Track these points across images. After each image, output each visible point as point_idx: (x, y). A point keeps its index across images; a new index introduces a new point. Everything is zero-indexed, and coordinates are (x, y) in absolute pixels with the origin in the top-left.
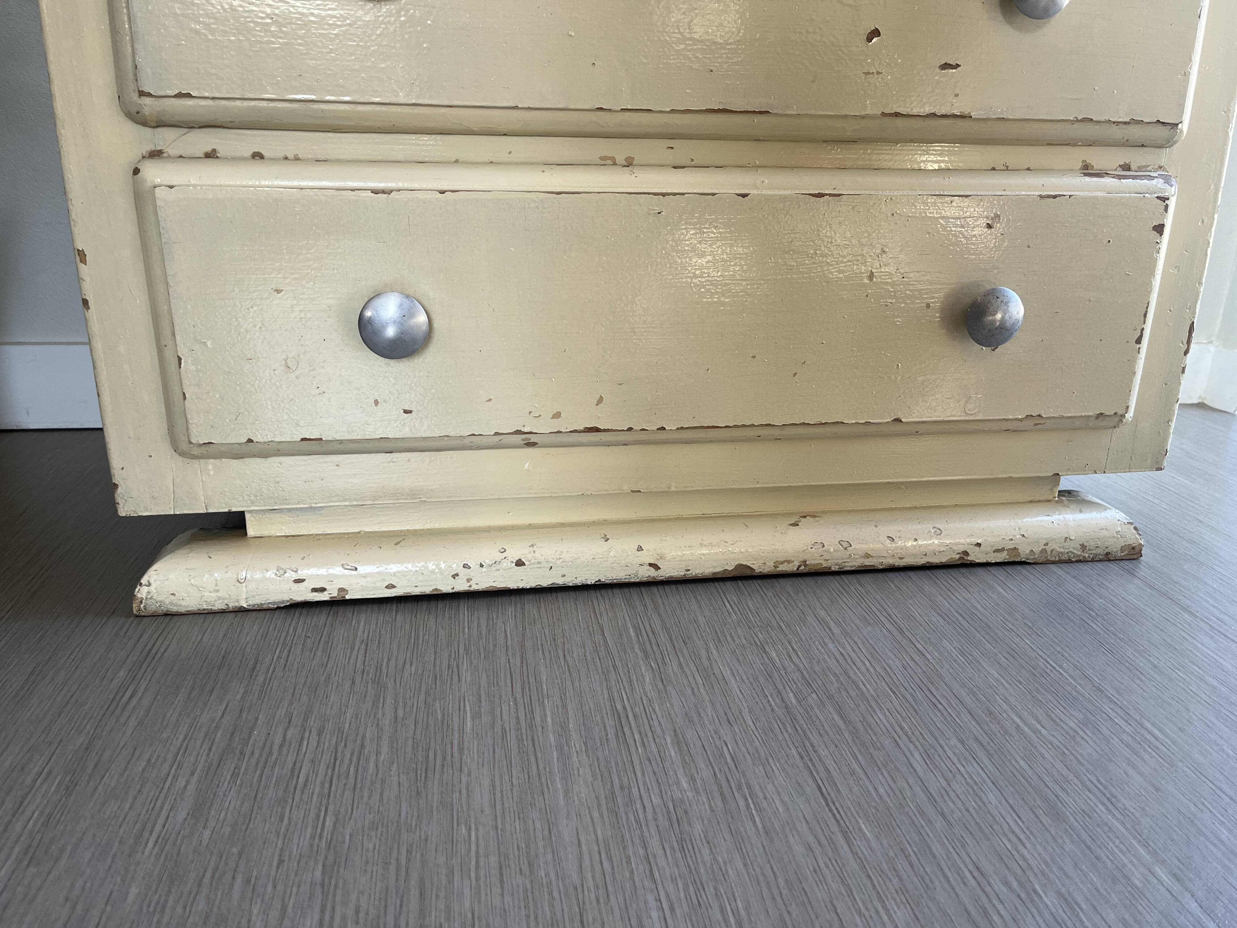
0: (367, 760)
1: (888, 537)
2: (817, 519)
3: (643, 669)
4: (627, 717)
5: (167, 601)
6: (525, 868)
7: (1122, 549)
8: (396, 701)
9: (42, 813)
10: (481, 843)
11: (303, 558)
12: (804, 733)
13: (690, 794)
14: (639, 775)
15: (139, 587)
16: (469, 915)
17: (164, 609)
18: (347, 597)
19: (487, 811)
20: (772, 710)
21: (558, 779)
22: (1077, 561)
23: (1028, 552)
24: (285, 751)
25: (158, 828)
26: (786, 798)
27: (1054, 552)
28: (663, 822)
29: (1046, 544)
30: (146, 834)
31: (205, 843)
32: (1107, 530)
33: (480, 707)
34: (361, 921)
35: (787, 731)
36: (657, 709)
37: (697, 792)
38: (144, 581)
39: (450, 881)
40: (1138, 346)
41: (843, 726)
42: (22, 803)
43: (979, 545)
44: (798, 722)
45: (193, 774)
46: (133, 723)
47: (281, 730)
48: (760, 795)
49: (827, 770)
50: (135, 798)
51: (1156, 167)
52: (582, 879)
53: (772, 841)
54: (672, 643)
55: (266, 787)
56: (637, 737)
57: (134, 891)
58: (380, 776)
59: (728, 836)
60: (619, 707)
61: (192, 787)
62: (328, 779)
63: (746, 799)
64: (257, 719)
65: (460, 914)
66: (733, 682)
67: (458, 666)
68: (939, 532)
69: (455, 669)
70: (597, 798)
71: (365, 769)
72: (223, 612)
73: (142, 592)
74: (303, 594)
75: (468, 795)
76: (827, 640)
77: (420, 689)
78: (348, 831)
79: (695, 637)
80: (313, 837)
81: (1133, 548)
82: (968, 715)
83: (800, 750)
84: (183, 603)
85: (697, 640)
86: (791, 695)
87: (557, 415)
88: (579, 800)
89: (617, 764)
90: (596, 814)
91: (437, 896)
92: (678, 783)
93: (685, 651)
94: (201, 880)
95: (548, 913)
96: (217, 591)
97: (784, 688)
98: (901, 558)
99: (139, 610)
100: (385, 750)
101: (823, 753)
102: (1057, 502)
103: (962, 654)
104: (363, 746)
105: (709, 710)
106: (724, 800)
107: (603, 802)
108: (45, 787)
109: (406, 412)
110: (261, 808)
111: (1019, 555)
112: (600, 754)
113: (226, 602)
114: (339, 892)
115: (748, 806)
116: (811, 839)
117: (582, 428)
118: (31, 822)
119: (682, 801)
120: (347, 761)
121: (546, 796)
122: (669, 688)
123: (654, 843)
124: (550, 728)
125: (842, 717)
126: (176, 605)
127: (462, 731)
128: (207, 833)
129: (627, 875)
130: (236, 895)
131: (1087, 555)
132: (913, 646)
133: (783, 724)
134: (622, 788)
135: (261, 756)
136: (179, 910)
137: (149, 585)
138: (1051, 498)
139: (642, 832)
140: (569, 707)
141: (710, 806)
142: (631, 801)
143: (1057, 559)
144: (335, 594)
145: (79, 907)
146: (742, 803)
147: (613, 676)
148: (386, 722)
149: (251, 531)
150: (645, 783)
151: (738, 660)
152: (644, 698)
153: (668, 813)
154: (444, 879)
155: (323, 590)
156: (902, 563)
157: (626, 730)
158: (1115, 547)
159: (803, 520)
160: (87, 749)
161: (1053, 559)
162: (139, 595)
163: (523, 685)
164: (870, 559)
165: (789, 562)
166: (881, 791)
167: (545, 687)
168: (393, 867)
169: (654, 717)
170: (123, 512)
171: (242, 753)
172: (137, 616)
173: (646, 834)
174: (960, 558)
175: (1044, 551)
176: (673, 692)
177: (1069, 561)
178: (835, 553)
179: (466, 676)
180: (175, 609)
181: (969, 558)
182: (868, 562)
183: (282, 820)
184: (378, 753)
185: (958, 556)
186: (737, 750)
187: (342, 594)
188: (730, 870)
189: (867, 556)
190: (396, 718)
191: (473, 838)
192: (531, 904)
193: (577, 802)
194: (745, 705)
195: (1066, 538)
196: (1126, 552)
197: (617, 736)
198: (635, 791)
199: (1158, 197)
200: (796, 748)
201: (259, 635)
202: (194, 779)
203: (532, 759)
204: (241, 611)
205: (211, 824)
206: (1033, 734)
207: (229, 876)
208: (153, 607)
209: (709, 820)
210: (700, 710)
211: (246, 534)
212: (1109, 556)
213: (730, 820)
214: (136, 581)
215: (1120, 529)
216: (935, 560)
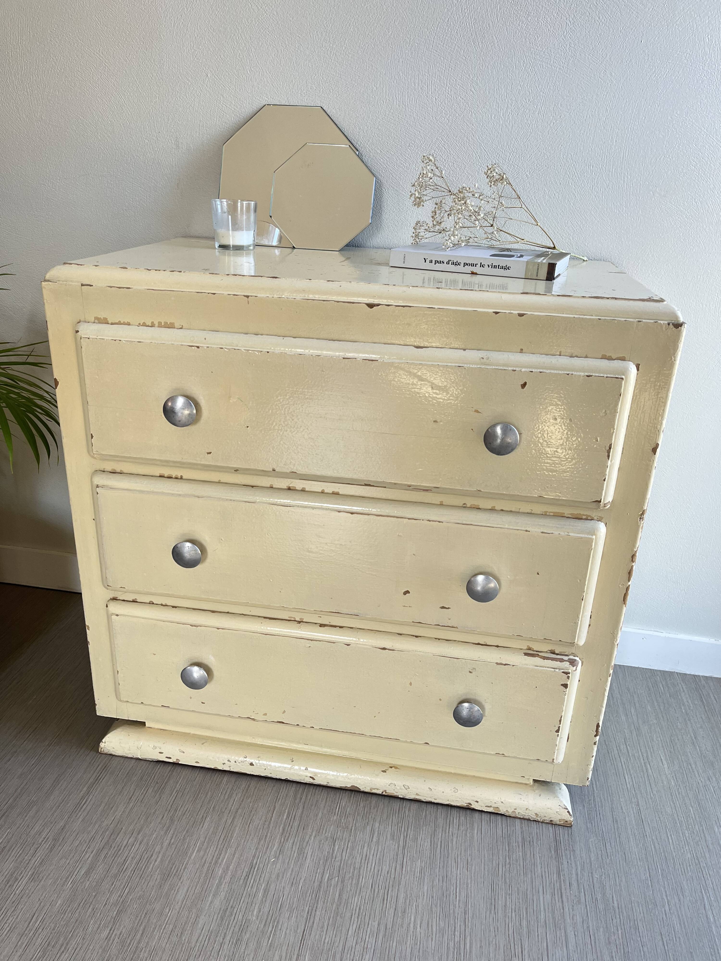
0: (151, 863)
1: (429, 788)
2: (397, 770)
3: (277, 841)
4: (255, 868)
5: (111, 750)
6: (179, 934)
7: (560, 820)
8: (174, 834)
9: (41, 858)
10: (170, 918)
11: (164, 743)
12: (318, 899)
13: (254, 918)
14: (242, 902)
15: (101, 743)
16: (153, 948)
17: (110, 753)
18: (180, 763)
19: (179, 904)
20: (314, 882)
21: (211, 894)
22: (534, 821)
23: (505, 810)
24: (126, 848)
25: (74, 876)
26: (288, 932)
27: (520, 814)
28: (237, 929)
29: (516, 809)
30: (70, 878)
31: (86, 888)
32: (551, 809)
33: (203, 845)
34: (120, 938)
35: (312, 896)
36: (269, 867)
37: (257, 918)
38: (103, 740)
39: (153, 931)
40: (557, 734)
41: (336, 901)
42: (36, 851)
43: (477, 802)
44: (320, 892)
45: (92, 852)
46: (80, 820)
47: (128, 837)
48: (280, 927)
49: (313, 922)
50: (71, 860)
51: (570, 653)
52: (195, 946)
53: (269, 951)
54: (298, 828)
55: (113, 867)
56: (252, 881)
57: (59, 902)
58: (151, 873)
59: (255, 943)
60: (255, 862)
61: (90, 859)
62: (134, 870)
63: (273, 928)
64: (122, 829)
65: (150, 946)
66: (309, 860)
67: (206, 817)
68: (456, 791)
69: (204, 819)
70: (220, 909)
71: (148, 868)
72: (131, 758)
73: (102, 745)
74: (162, 758)
75: (177, 893)
76: (366, 845)
77: (185, 829)
78: (131, 897)
79: (310, 827)
80: (119, 896)
81: (566, 821)
82: (393, 911)
83: (310, 908)
84: (117, 752)
85: (310, 828)
86: (328, 875)
87: (265, 714)
88: (213, 908)
89: (236, 894)
90: (215, 918)
91: (146, 936)
92: (253, 911)
93: (300, 835)
94: (80, 904)
95: (177, 956)
96: (129, 750)
97: (328, 870)
98: (435, 799)
99: (101, 751)
100: (159, 860)
101: (318, 913)
102: (531, 786)
103: (421, 872)
104: (152, 855)
105: (289, 874)
106: (265, 925)
107: (221, 912)
108: (45, 845)
109: (202, 703)
110: (108, 877)
111: (500, 811)
112: (233, 886)
113: (133, 755)
114: (118, 923)
115: (271, 932)
116: (284, 955)
117: (276, 721)
118: (36, 862)
119: (249, 920)
120: (144, 862)
121: (203, 902)
122: (281, 856)
123: (228, 938)
124: (222, 866)
125: (339, 895)
126: (114, 752)
127: (190, 857)
128: (88, 883)
129: (211, 949)
130: (88, 914)
131: (539, 819)
132: (402, 859)
133: (313, 891)
134: (232, 907)
135: (116, 850)
136: (70, 915)
137: (105, 743)
138: (528, 783)
139: (227, 931)
140: (236, 856)
141: (258, 926)
142: (231, 915)
143: (522, 817)
144: (175, 760)
145: (42, 904)
146: (270, 929)
147: (262, 842)
148: (165, 844)
149: (147, 725)
150: (241, 908)
151: (319, 847)
152: (267, 859)
153: (241, 925)
154: (152, 929)
155: (170, 758)
156: (436, 801)
157: (250, 876)
158: (556, 819)
159: (390, 769)
160: (63, 829)
161: (520, 817)
162: (101, 746)
163: (225, 837)
164: (419, 796)
165: (378, 789)
166: (327, 940)
167: (232, 841)
168: (138, 919)
169: (265, 871)
170: (98, 714)
171: (111, 846)
172: (100, 753)
173: (228, 932)
174: (467, 806)
175: (513, 812)
176: (280, 860)
177: (529, 820)
178: (400, 790)
179: (206, 825)
180: (114, 753)
181: (472, 807)
182: (418, 797)
183: (112, 884)
184: (156, 861)
185: (466, 805)
186: (286, 900)
187: (178, 761)
188: (246, 959)
189: (417, 794)
190: (170, 842)
191: (169, 914)
192: (173, 950)
193: (212, 909)
194: (305, 875)
195: (527, 809)
196: (562, 822)
197: (245, 878)
198: (236, 909)
199: (563, 672)
200: (310, 906)
201: (140, 777)
202: (92, 855)
203: (208, 882)
204: (138, 759)
205: (91, 879)
206: (412, 929)
207: (88, 905)
208: (106, 751)
209: (253, 934)
210: (285, 873)
211: (145, 725)
212: (553, 822)
213: (261, 935)
214: (100, 740)
215: (559, 811)
216: (453, 804)
